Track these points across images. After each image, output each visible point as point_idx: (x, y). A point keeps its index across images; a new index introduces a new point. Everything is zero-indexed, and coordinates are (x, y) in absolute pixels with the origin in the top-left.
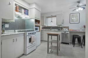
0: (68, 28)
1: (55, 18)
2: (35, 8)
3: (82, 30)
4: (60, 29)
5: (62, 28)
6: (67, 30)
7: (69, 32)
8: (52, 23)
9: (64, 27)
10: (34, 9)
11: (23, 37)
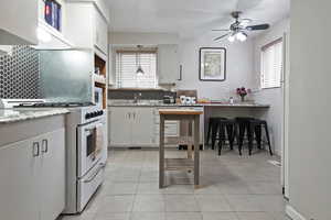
0: (193, 94)
1: (152, 57)
2: (95, 4)
3: (235, 102)
4: (172, 101)
5: (175, 95)
6: (191, 101)
7: (202, 109)
8: (140, 74)
9: (184, 93)
10: (92, 6)
11: (63, 130)
